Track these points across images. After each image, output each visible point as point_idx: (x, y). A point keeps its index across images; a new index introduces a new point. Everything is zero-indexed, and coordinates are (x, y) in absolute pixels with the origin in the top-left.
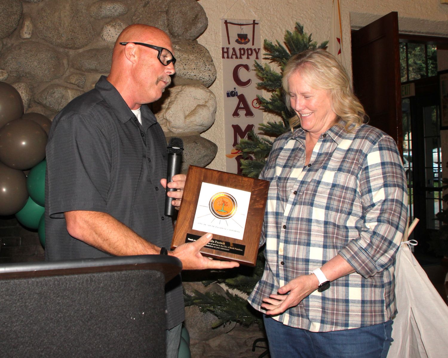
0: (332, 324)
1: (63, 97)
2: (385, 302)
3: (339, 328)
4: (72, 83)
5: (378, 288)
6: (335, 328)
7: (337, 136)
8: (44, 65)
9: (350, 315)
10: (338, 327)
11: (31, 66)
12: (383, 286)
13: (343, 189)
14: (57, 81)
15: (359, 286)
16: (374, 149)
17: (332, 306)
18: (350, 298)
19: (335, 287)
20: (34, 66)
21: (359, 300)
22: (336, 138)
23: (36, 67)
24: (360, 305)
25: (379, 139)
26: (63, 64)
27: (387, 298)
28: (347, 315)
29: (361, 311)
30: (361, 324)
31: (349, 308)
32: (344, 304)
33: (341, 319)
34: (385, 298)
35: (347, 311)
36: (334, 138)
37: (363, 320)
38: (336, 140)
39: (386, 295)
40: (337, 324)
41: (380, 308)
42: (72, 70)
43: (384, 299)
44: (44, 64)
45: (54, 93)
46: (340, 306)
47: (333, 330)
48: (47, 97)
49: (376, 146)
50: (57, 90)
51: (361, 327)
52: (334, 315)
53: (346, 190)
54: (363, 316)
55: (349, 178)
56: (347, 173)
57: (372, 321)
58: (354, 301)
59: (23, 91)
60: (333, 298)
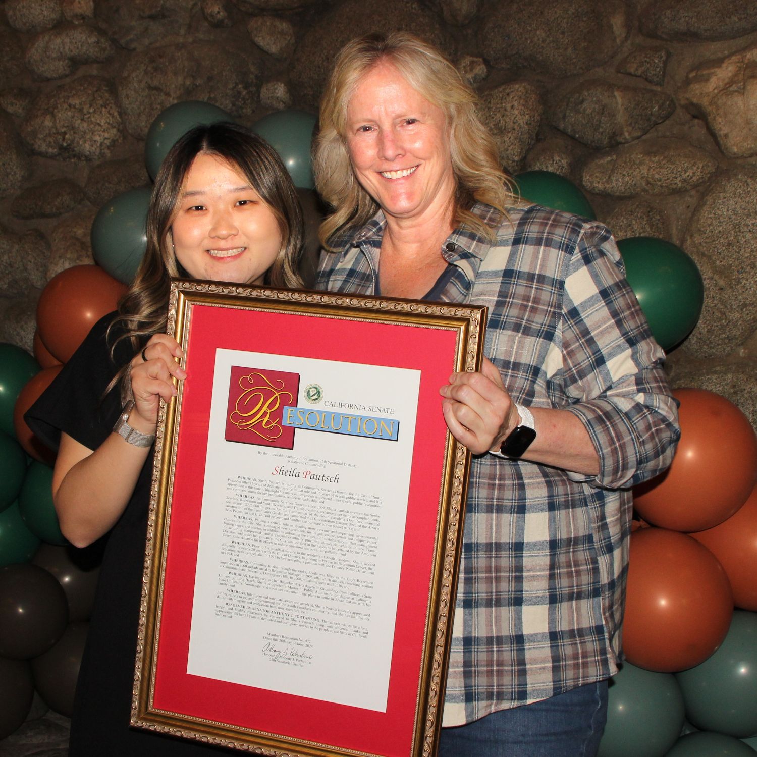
0: (490, 696)
1: (603, 109)
2: (605, 629)
3: (506, 705)
4: (630, 74)
5: (584, 598)
6: (496, 705)
7: (475, 242)
8: (561, 36)
9: (528, 672)
10: (504, 702)
11: (532, 42)
12: (596, 592)
13: (508, 369)
14: (599, 72)
15: (544, 600)
16: (573, 264)
17: (488, 656)
18: (526, 631)
19: (493, 608)
20: (539, 40)
21: (543, 634)
22: (473, 247)
23: (543, 42)
24: (547, 644)
25: (578, 235)
26: (610, 27)
27: (609, 619)
28: (523, 673)
29: (550, 659)
30: (555, 689)
31: (524, 655)
32: (515, 647)
33: (509, 682)
34: (606, 619)
35: (522, 662)
36: (469, 248)
37: (556, 679)
38: (474, 251)
39: (607, 614)
40: (500, 696)
41: (597, 646)
42: (639, 40)
43: (604, 623)
44: (563, 33)
45: (582, 102)
46: (505, 653)
47: (492, 712)
48: (567, 114)
49: (577, 256)
50: (589, 95)
51: (555, 695)
52: (492, 675)
53: (513, 369)
54: (556, 669)
55: (520, 342)
56: (513, 330)
57: (578, 678)
58: (534, 638)
59: (516, 104)
60: (490, 635)
